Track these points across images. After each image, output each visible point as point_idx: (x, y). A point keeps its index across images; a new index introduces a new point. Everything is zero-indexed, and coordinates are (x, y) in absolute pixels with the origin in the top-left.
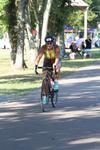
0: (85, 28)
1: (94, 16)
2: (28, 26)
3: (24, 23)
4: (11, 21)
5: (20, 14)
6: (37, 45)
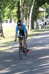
1: (47, 14)
2: (24, 18)
4: (19, 16)
5: (21, 14)
6: (28, 25)
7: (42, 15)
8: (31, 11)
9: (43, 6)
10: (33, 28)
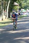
0: (18, 10)
1: (20, 7)
2: (3, 10)
3: (2, 9)
5: (1, 7)
6: (6, 14)
7: (16, 8)
8: (8, 5)
9: (17, 1)
10: (9, 17)
